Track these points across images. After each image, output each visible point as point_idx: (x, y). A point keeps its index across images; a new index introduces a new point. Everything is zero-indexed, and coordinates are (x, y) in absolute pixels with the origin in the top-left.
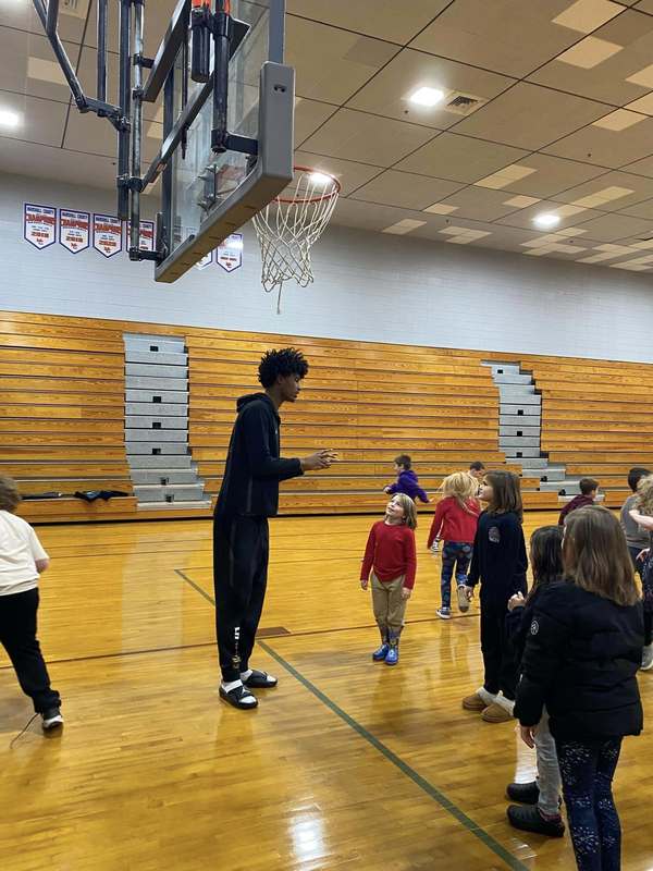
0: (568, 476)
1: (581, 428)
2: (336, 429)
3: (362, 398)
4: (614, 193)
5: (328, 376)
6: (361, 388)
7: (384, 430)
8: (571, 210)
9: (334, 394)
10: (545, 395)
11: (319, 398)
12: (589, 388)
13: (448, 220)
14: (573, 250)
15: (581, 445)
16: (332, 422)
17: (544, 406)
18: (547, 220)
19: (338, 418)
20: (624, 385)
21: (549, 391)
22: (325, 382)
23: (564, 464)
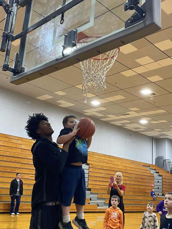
0: (98, 199)
1: (101, 179)
2: (10, 174)
3: (22, 161)
4: (119, 97)
5: (10, 150)
6: (23, 157)
7: (31, 175)
8: (104, 101)
9: (11, 158)
10: (90, 166)
11: (5, 160)
12: (104, 164)
13: (62, 97)
14: (100, 115)
15: (102, 186)
16: (9, 170)
17: (90, 170)
18: (96, 103)
19: (12, 169)
20: (115, 165)
21: (92, 164)
22: (8, 153)
23: (97, 194)
